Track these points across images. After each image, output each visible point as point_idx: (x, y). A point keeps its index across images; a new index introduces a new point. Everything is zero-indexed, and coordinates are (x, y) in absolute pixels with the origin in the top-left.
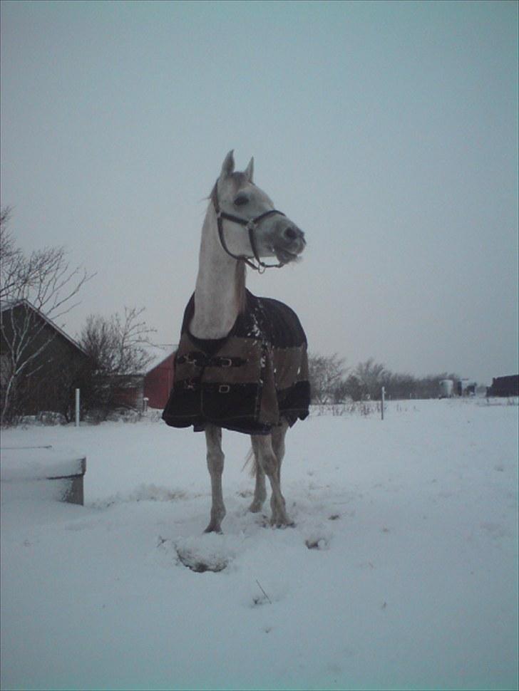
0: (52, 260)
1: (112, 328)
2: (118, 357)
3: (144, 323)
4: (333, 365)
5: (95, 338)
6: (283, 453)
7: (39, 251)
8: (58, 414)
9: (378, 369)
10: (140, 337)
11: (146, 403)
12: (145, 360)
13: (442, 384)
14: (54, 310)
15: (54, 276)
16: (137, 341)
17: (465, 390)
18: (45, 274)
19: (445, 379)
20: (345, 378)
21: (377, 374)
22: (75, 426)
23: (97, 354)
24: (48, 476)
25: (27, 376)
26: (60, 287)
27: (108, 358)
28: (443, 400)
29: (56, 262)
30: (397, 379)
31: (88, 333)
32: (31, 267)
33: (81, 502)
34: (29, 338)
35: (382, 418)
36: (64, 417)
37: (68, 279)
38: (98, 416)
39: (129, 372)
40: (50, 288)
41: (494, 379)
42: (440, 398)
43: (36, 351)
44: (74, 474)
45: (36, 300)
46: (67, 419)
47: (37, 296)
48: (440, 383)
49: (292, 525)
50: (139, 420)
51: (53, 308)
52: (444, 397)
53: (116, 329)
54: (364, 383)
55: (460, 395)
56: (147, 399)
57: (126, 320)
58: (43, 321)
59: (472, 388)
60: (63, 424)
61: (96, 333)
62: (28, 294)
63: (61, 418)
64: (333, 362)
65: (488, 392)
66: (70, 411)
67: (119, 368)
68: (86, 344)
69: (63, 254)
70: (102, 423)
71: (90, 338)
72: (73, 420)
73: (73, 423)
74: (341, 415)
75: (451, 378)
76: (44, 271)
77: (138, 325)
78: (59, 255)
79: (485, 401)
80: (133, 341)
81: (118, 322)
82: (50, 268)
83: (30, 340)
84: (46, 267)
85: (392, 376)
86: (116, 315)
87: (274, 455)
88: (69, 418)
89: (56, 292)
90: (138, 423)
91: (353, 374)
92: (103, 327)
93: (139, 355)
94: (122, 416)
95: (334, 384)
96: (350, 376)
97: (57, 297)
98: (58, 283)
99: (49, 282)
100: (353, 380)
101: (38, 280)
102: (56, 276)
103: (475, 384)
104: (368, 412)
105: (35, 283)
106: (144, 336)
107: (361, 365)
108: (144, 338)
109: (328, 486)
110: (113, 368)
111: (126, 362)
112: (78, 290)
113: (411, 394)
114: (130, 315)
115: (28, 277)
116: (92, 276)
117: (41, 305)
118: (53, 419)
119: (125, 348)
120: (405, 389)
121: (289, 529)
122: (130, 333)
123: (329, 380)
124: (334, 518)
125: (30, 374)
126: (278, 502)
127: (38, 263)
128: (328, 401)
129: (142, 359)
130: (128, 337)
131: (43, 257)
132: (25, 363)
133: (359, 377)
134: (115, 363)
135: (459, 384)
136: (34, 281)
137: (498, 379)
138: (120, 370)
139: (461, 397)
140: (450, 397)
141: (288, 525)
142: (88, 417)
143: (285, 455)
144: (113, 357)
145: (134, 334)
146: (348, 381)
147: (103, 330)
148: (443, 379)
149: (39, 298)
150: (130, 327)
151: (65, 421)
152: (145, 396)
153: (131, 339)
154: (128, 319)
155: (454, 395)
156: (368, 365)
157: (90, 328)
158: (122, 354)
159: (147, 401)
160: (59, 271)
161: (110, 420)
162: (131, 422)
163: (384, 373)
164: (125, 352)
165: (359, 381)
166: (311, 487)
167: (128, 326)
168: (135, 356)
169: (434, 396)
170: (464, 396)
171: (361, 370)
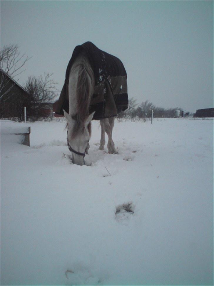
0: (13, 50)
1: (39, 82)
2: (42, 94)
3: (53, 80)
4: (132, 102)
5: (32, 86)
6: (114, 125)
7: (7, 46)
8: (17, 118)
9: (150, 105)
10: (51, 86)
11: (54, 114)
12: (54, 95)
13: (176, 112)
14: (14, 73)
15: (14, 58)
16: (50, 88)
17: (185, 114)
18: (10, 56)
19: (177, 110)
20: (136, 108)
21: (149, 107)
22: (25, 122)
23: (33, 92)
24: (15, 133)
25: (4, 101)
26: (16, 63)
27: (37, 95)
28: (175, 118)
29: (14, 51)
30: (157, 109)
31: (29, 83)
32: (3, 53)
33: (29, 145)
34: (4, 85)
35: (151, 123)
36: (20, 119)
37: (20, 60)
38: (34, 119)
39: (46, 101)
40: (12, 62)
41: (197, 110)
42: (174, 118)
43: (7, 91)
44: (26, 133)
45: (6, 68)
46: (21, 120)
47: (6, 67)
48: (175, 111)
49: (117, 153)
50: (51, 121)
51: (14, 72)
52: (176, 117)
53: (41, 82)
54: (144, 110)
55: (183, 116)
56: (54, 112)
57: (45, 78)
58: (9, 79)
59: (187, 114)
60: (20, 122)
61: (32, 84)
62: (3, 66)
63: (19, 119)
64: (132, 101)
65: (194, 115)
66: (22, 117)
67: (42, 99)
68: (28, 88)
69: (17, 47)
70: (35, 122)
71: (30, 86)
72: (24, 120)
73: (24, 121)
74: (135, 121)
75: (179, 109)
76: (9, 55)
77: (50, 81)
78: (15, 48)
79: (193, 119)
80: (48, 87)
81: (42, 79)
82: (12, 54)
83: (4, 86)
84: (10, 53)
85: (155, 108)
86: (41, 76)
87: (110, 125)
88: (22, 119)
89: (14, 65)
90: (51, 122)
91: (140, 107)
92: (35, 81)
93: (51, 94)
94: (44, 119)
95: (132, 110)
96: (138, 107)
97: (15, 67)
98: (16, 61)
99: (11, 61)
100: (139, 109)
101: (7, 59)
102: (15, 58)
103: (189, 112)
104: (146, 121)
105: (6, 60)
106: (53, 85)
107: (143, 103)
108: (53, 86)
109: (131, 143)
110: (40, 99)
111: (45, 96)
112: (24, 64)
113: (162, 116)
114: (47, 76)
115: (2, 58)
116: (30, 58)
117: (9, 71)
118: (15, 120)
119: (45, 90)
120: (160, 113)
121: (116, 155)
122: (47, 84)
123: (130, 108)
124: (134, 152)
125: (5, 100)
126: (111, 144)
127: (7, 51)
128: (129, 117)
129: (52, 95)
130: (46, 86)
131: (9, 49)
132: (3, 95)
133: (142, 108)
134: (41, 97)
135: (183, 112)
136: (5, 59)
137: (199, 110)
138: (43, 100)
139: (183, 118)
140: (179, 117)
141: (116, 153)
142: (30, 119)
143: (114, 126)
144: (40, 94)
145: (49, 84)
146: (138, 109)
147: (35, 82)
148: (176, 110)
149: (7, 67)
150: (47, 82)
151: (20, 120)
152: (53, 111)
153: (47, 86)
154: (46, 78)
155: (180, 116)
156: (146, 103)
157: (29, 81)
158: (44, 93)
159: (55, 114)
160: (16, 56)
161: (39, 120)
162: (48, 121)
163: (152, 106)
164: (45, 93)
165: (142, 109)
166: (124, 143)
167: (46, 81)
168: (49, 94)
169: (172, 117)
170: (184, 117)
171: (143, 105)
